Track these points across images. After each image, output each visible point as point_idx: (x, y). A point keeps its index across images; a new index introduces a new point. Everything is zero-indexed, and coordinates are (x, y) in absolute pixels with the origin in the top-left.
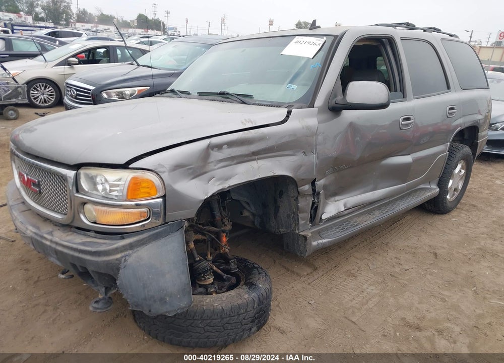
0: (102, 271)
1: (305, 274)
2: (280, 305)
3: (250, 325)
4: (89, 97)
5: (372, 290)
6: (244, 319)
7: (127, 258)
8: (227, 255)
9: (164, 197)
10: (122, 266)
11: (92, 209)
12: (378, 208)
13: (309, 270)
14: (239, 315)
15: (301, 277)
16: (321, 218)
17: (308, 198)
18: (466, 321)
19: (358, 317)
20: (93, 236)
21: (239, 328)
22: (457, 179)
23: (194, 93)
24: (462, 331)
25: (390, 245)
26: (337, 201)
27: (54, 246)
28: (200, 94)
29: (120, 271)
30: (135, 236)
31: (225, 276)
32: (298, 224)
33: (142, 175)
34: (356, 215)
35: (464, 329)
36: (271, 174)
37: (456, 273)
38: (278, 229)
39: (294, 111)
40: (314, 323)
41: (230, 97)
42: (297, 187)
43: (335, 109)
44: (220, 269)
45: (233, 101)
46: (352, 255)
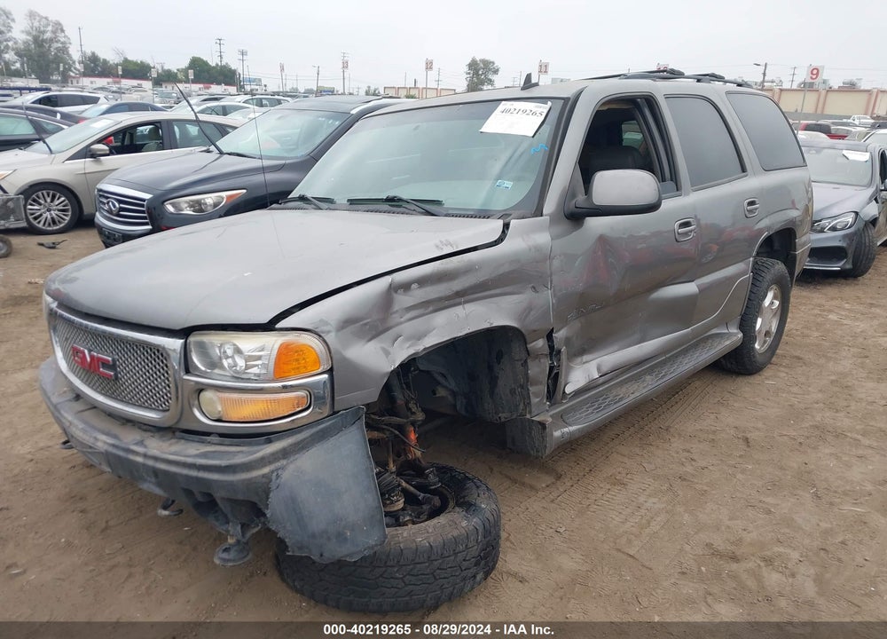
0: (240, 497)
1: (544, 485)
2: (512, 538)
3: (473, 570)
4: (143, 212)
5: (654, 503)
6: (464, 560)
7: (280, 472)
8: (419, 461)
9: (330, 371)
10: (273, 486)
11: (215, 398)
12: (650, 371)
13: (548, 479)
14: (456, 554)
15: (537, 491)
16: (564, 392)
17: (542, 361)
18: (807, 541)
19: (638, 548)
20: (215, 442)
21: (457, 576)
22: (768, 315)
23: (341, 199)
24: (801, 557)
25: (671, 430)
26: (587, 362)
27: (150, 463)
28: (352, 202)
29: (271, 495)
30: (289, 436)
31: (421, 496)
32: (529, 403)
33: (297, 338)
34: (617, 383)
35: (804, 554)
36: (486, 325)
37: (782, 468)
38: (497, 413)
39: (513, 223)
40: (570, 563)
41: (405, 205)
42: (526, 344)
43: (575, 216)
44: (412, 485)
45: (411, 212)
46: (614, 450)
